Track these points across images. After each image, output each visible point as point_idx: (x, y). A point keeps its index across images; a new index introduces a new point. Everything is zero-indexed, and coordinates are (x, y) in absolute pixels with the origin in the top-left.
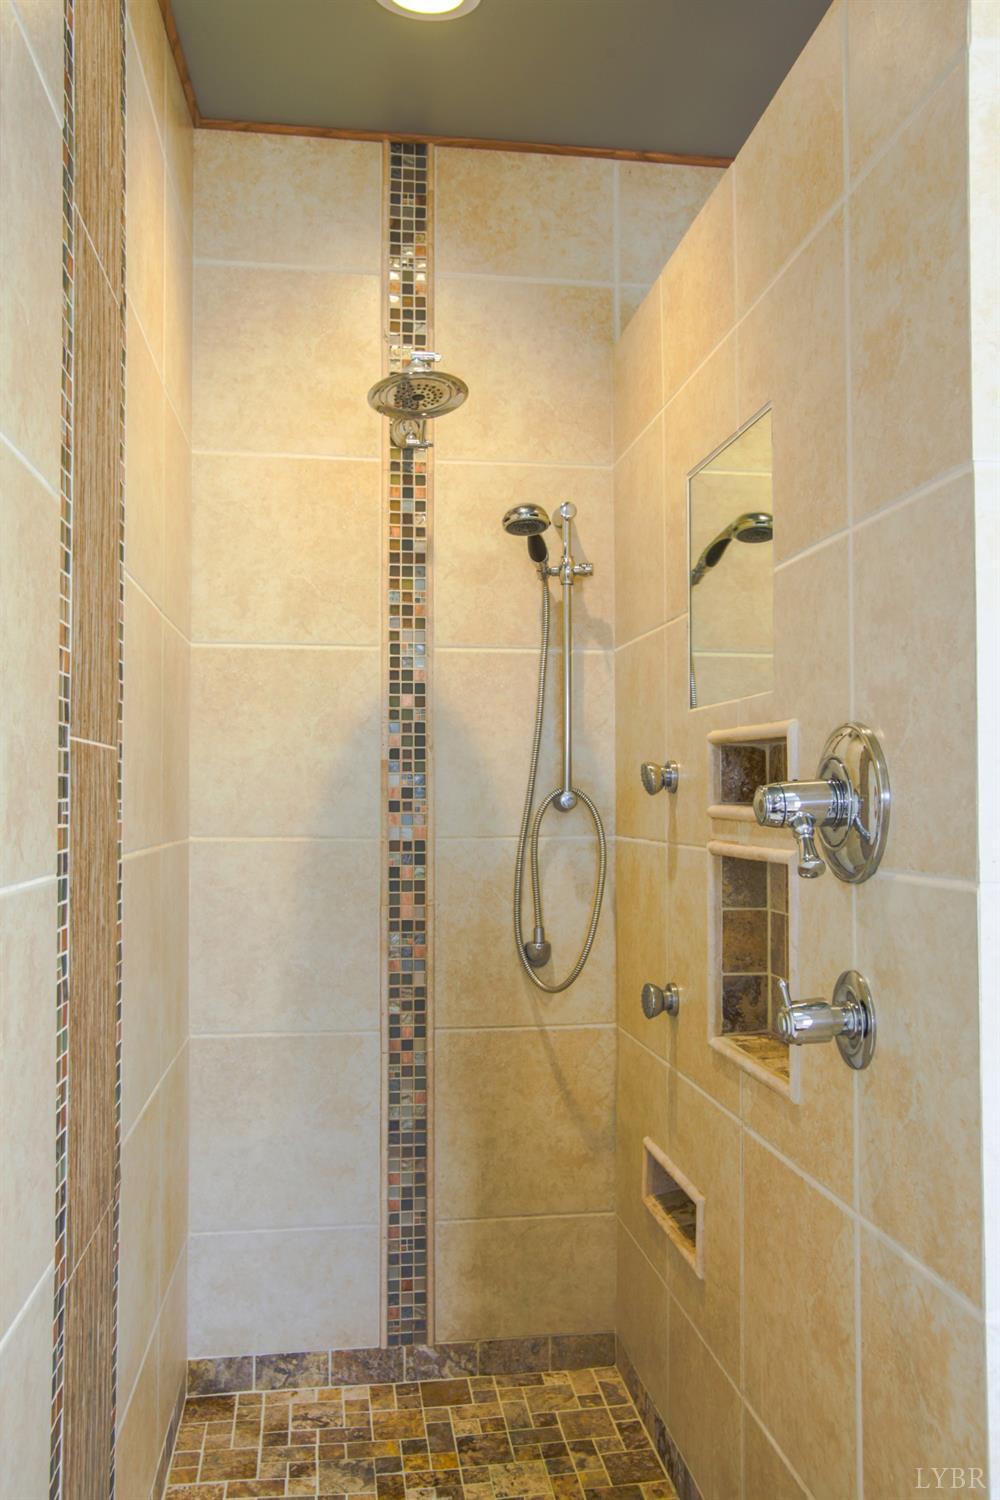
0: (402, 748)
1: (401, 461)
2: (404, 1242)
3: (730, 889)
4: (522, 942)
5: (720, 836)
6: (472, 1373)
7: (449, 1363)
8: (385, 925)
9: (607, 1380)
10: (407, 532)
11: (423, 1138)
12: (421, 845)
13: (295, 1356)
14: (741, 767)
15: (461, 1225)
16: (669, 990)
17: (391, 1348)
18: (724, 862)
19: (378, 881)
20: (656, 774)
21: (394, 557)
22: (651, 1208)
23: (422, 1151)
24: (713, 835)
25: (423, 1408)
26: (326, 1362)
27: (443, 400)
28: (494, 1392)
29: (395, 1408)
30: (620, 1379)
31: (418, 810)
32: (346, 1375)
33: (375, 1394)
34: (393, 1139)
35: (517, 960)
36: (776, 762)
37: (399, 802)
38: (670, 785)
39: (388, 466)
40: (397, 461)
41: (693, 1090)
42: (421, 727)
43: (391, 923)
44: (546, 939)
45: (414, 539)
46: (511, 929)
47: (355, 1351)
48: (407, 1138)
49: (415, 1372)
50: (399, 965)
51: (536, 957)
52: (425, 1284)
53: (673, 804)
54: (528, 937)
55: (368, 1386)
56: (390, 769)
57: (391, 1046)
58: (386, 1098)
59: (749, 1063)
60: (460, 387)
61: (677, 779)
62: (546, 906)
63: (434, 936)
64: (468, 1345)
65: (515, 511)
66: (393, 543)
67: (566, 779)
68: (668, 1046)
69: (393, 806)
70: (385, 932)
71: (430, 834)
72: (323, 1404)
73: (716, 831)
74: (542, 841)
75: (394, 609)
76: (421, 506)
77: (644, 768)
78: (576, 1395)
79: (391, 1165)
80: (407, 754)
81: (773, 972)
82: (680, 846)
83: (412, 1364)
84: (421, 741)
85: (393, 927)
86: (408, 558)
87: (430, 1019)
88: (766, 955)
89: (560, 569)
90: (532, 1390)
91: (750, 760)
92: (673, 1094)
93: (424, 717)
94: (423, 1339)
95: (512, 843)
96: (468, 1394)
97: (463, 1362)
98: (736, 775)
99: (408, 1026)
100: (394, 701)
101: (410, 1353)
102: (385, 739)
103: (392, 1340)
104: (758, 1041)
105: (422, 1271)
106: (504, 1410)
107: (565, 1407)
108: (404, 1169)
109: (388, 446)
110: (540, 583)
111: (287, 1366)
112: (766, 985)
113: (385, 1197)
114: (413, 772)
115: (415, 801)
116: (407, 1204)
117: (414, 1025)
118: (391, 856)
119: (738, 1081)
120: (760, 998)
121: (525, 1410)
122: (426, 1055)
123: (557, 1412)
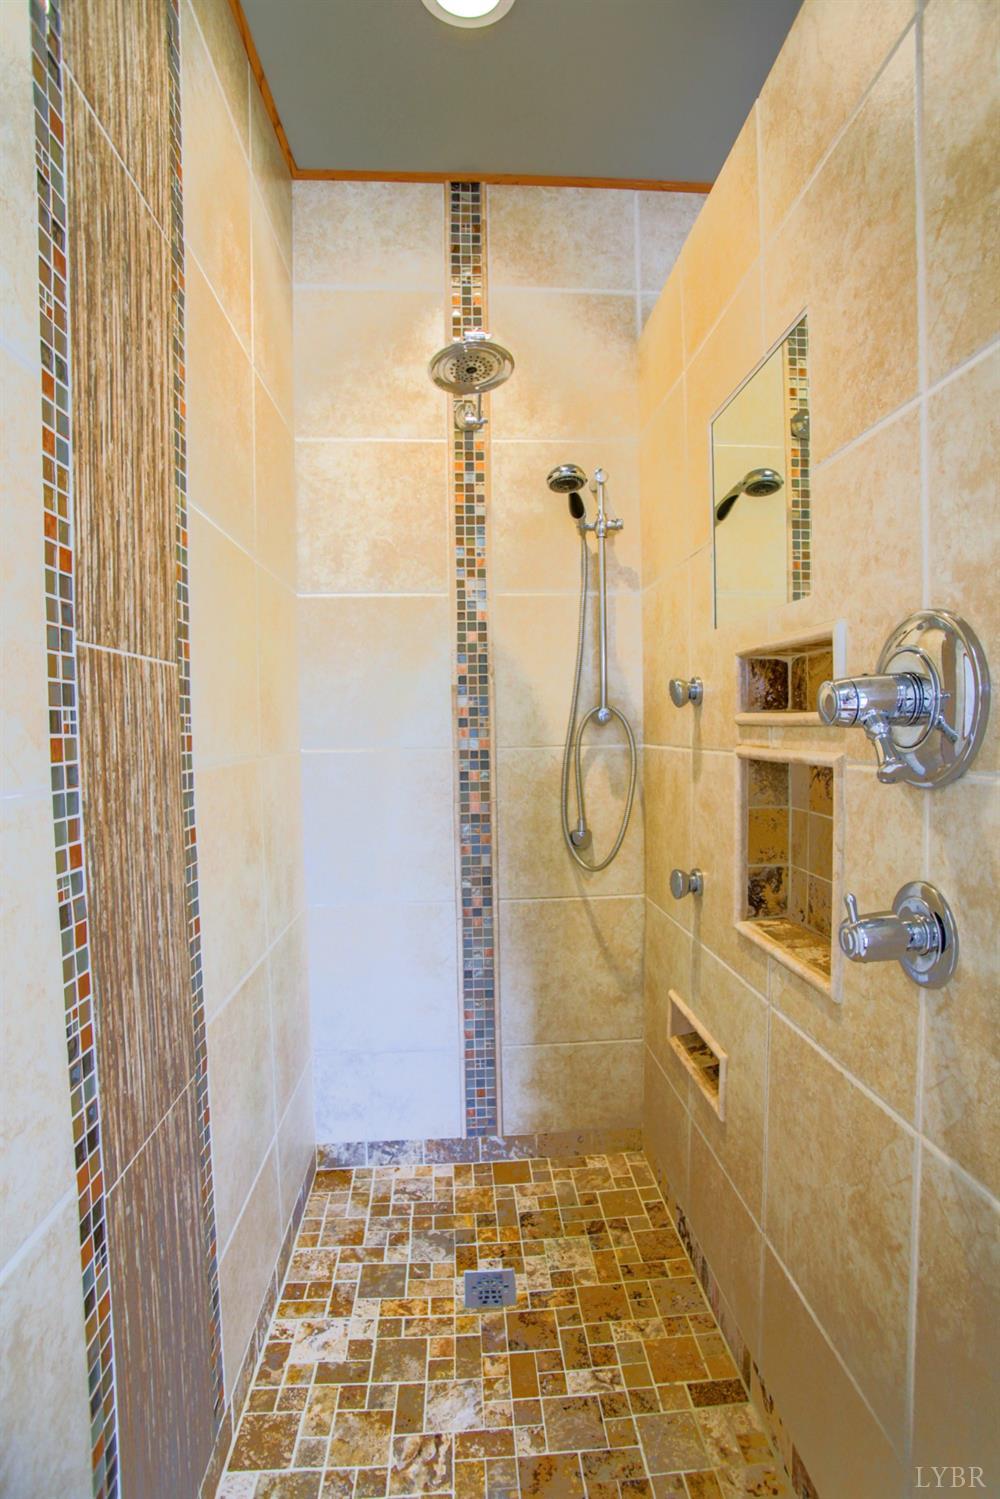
0: (468, 675)
1: (463, 441)
2: (478, 1061)
3: (755, 788)
4: (568, 829)
5: (748, 742)
6: (532, 1156)
7: (514, 1149)
8: (458, 818)
9: (636, 1163)
10: (470, 499)
11: (492, 983)
12: (485, 754)
13: (397, 1142)
14: (766, 677)
15: (522, 1050)
16: (694, 875)
17: (470, 1138)
18: (751, 765)
19: (451, 782)
20: (683, 688)
21: (459, 520)
22: (675, 1048)
23: (490, 994)
24: (739, 741)
25: (494, 1186)
26: (420, 1147)
27: (493, 374)
28: (549, 1172)
29: (472, 1185)
30: (646, 1163)
31: (482, 725)
32: (436, 1156)
33: (459, 1172)
34: (467, 985)
35: (564, 846)
36: (799, 672)
37: (466, 719)
38: (695, 698)
39: (453, 445)
40: (460, 441)
41: (717, 963)
42: (484, 658)
44: (588, 827)
45: (475, 504)
46: (559, 816)
47: (442, 1140)
48: (479, 984)
49: (489, 1155)
50: (470, 849)
51: (578, 842)
52: (494, 1092)
53: (698, 715)
55: (453, 1165)
56: (460, 693)
57: (465, 913)
58: (461, 953)
59: (780, 952)
60: (505, 356)
61: (701, 693)
62: (587, 801)
63: (497, 827)
64: (529, 1136)
65: (558, 469)
66: (459, 508)
67: (602, 697)
68: (692, 922)
69: (462, 723)
70: (458, 824)
71: (492, 745)
72: (418, 1180)
73: (743, 736)
74: (584, 749)
75: (460, 563)
76: (480, 478)
77: (672, 684)
78: (612, 1176)
79: (466, 1004)
80: (473, 680)
81: (794, 863)
82: (704, 752)
83: (486, 1149)
84: (484, 669)
85: (463, 820)
86: (470, 520)
87: (495, 891)
88: (787, 848)
89: (596, 524)
90: (578, 1171)
91: (774, 671)
92: (696, 963)
93: (486, 650)
94: (495, 1132)
95: (559, 752)
96: (529, 1173)
97: (525, 1149)
98: (762, 685)
99: (477, 898)
100: (462, 638)
101: (484, 1142)
102: (455, 667)
103: (470, 1132)
104: (782, 927)
105: (493, 1083)
106: (557, 1189)
107: (604, 1187)
108: (477, 1007)
109: (453, 430)
110: (579, 537)
111: (392, 1149)
112: (787, 875)
113: (462, 1028)
114: (478, 695)
115: (480, 719)
116: (480, 1034)
117: (482, 897)
118: (461, 763)
119: (765, 965)
120: (781, 887)
121: (572, 1189)
122: (491, 921)
123: (597, 1192)
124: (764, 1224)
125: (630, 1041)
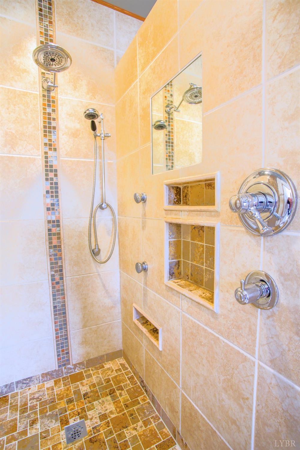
0: (50, 190)
1: (46, 94)
2: (61, 339)
3: (171, 234)
4: (91, 248)
5: (170, 216)
6: (84, 369)
7: (77, 368)
8: (48, 247)
9: (121, 362)
10: (49, 119)
11: (65, 309)
12: (58, 221)
13: (28, 378)
14: (174, 193)
15: (78, 331)
16: (144, 264)
17: (59, 368)
18: (169, 225)
19: (44, 233)
20: (140, 197)
21: (45, 127)
23: (65, 313)
24: (165, 216)
25: (71, 385)
26: (39, 377)
27: (63, 63)
28: (91, 373)
29: (62, 387)
30: (125, 361)
31: (57, 210)
32: (46, 379)
33: (56, 383)
34: (55, 311)
35: (90, 255)
36: (186, 191)
37: (50, 208)
38: (144, 200)
39: (42, 95)
40: (45, 94)
41: (155, 295)
42: (56, 184)
43: (50, 246)
44: (99, 247)
45: (52, 121)
47: (48, 372)
48: (60, 310)
49: (68, 373)
50: (53, 259)
51: (95, 253)
52: (68, 349)
53: (144, 206)
54: (93, 247)
55: (53, 380)
56: (47, 197)
57: (53, 284)
58: (52, 299)
59: (185, 292)
60: (69, 57)
61: (146, 198)
62: (98, 238)
63: (64, 249)
64: (82, 362)
65: (88, 110)
66: (44, 122)
68: (143, 280)
69: (48, 209)
70: (48, 249)
71: (61, 218)
72: (39, 391)
73: (167, 214)
74: (97, 218)
75: (45, 144)
76: (54, 111)
77: (135, 195)
78: (114, 370)
79: (55, 319)
80: (52, 192)
81: (183, 259)
82: (148, 220)
83: (66, 371)
84: (57, 188)
85: (50, 248)
86: (50, 128)
87: (64, 274)
89: (101, 134)
90: (102, 370)
91: (176, 191)
93: (57, 180)
94: (69, 364)
95: (87, 219)
96: (84, 376)
97: (81, 367)
98: (173, 196)
99: (57, 277)
100: (47, 175)
101: (65, 368)
102: (44, 187)
103: (59, 366)
105: (67, 346)
106: (95, 380)
107: (112, 375)
108: (59, 319)
109: (41, 89)
111: (27, 381)
112: (181, 263)
113: (54, 328)
114: (54, 198)
115: (56, 207)
116: (61, 329)
117: (59, 277)
118: (48, 225)
119: (179, 297)
120: (180, 267)
121: (101, 378)
122: (63, 285)
123: (110, 377)
124: (181, 386)
125: (117, 321)
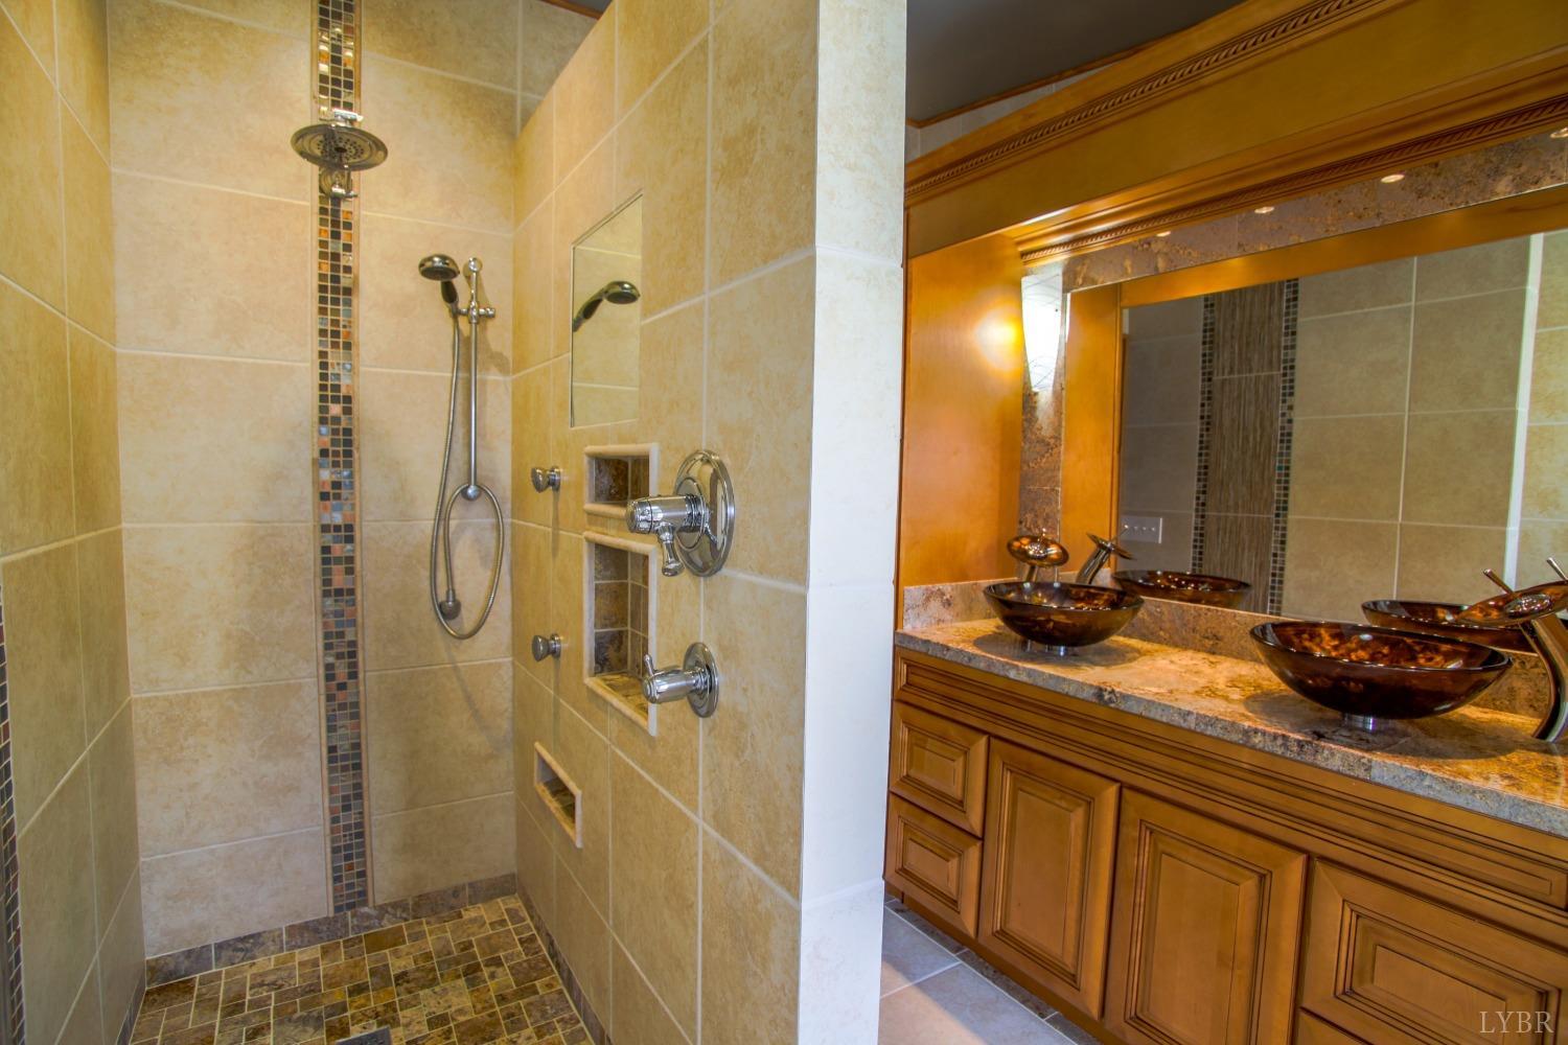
0: (331, 449)
1: (329, 207)
2: (345, 836)
3: (601, 567)
4: (437, 600)
5: (594, 528)
6: (406, 920)
7: (387, 915)
8: (319, 593)
9: (511, 906)
10: (335, 268)
11: (359, 756)
12: (350, 528)
13: (252, 936)
14: (610, 473)
15: (393, 817)
16: (553, 639)
17: (337, 915)
18: (596, 548)
19: (311, 557)
20: (543, 476)
21: (322, 289)
22: (541, 793)
23: (358, 767)
24: (587, 527)
25: (366, 956)
26: (280, 935)
27: (366, 156)
28: (424, 931)
29: (342, 961)
30: (520, 904)
31: (347, 499)
32: (299, 942)
33: (325, 952)
34: (331, 760)
35: (433, 616)
36: (637, 471)
37: (328, 493)
38: (554, 484)
39: (317, 210)
40: (326, 206)
41: (572, 714)
42: (348, 432)
43: (324, 591)
44: (457, 598)
45: (341, 274)
46: (428, 588)
47: (307, 922)
48: (345, 757)
49: (358, 928)
50: (332, 624)
51: (449, 611)
52: (364, 864)
53: (556, 499)
54: (442, 597)
55: (319, 946)
56: (320, 466)
57: (328, 688)
58: (324, 729)
59: (615, 700)
60: (379, 146)
61: (559, 480)
62: (456, 573)
63: (363, 601)
64: (402, 901)
65: (430, 259)
66: (322, 277)
67: (471, 474)
68: (552, 681)
69: (324, 496)
70: (319, 599)
71: (357, 520)
72: (278, 970)
73: (590, 523)
74: (453, 523)
75: (323, 333)
76: (348, 248)
77: (534, 473)
78: (488, 922)
79: (331, 780)
80: (336, 453)
81: (632, 627)
82: (561, 532)
83: (356, 923)
84: (348, 443)
85: (326, 594)
86: (335, 290)
87: (361, 664)
88: (627, 615)
89: (468, 311)
90: (453, 924)
91: (617, 469)
92: (556, 715)
93: (351, 424)
94: (365, 903)
95: (427, 525)
96: (403, 937)
97: (398, 914)
98: (606, 481)
99: (342, 671)
100: (323, 410)
101: (353, 916)
102: (315, 440)
103: (338, 909)
104: (621, 680)
105: (362, 855)
106: (432, 944)
107: (480, 933)
108: (342, 781)
109: (317, 194)
110: (451, 321)
111: (245, 945)
112: (627, 638)
113: (327, 804)
114: (341, 469)
115: (344, 492)
116: (346, 808)
117: (347, 671)
118: (323, 537)
119: (606, 712)
120: (623, 647)
121: (448, 941)
122: (358, 693)
123: (473, 939)
124: (611, 922)
125: (502, 794)
